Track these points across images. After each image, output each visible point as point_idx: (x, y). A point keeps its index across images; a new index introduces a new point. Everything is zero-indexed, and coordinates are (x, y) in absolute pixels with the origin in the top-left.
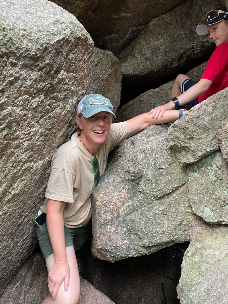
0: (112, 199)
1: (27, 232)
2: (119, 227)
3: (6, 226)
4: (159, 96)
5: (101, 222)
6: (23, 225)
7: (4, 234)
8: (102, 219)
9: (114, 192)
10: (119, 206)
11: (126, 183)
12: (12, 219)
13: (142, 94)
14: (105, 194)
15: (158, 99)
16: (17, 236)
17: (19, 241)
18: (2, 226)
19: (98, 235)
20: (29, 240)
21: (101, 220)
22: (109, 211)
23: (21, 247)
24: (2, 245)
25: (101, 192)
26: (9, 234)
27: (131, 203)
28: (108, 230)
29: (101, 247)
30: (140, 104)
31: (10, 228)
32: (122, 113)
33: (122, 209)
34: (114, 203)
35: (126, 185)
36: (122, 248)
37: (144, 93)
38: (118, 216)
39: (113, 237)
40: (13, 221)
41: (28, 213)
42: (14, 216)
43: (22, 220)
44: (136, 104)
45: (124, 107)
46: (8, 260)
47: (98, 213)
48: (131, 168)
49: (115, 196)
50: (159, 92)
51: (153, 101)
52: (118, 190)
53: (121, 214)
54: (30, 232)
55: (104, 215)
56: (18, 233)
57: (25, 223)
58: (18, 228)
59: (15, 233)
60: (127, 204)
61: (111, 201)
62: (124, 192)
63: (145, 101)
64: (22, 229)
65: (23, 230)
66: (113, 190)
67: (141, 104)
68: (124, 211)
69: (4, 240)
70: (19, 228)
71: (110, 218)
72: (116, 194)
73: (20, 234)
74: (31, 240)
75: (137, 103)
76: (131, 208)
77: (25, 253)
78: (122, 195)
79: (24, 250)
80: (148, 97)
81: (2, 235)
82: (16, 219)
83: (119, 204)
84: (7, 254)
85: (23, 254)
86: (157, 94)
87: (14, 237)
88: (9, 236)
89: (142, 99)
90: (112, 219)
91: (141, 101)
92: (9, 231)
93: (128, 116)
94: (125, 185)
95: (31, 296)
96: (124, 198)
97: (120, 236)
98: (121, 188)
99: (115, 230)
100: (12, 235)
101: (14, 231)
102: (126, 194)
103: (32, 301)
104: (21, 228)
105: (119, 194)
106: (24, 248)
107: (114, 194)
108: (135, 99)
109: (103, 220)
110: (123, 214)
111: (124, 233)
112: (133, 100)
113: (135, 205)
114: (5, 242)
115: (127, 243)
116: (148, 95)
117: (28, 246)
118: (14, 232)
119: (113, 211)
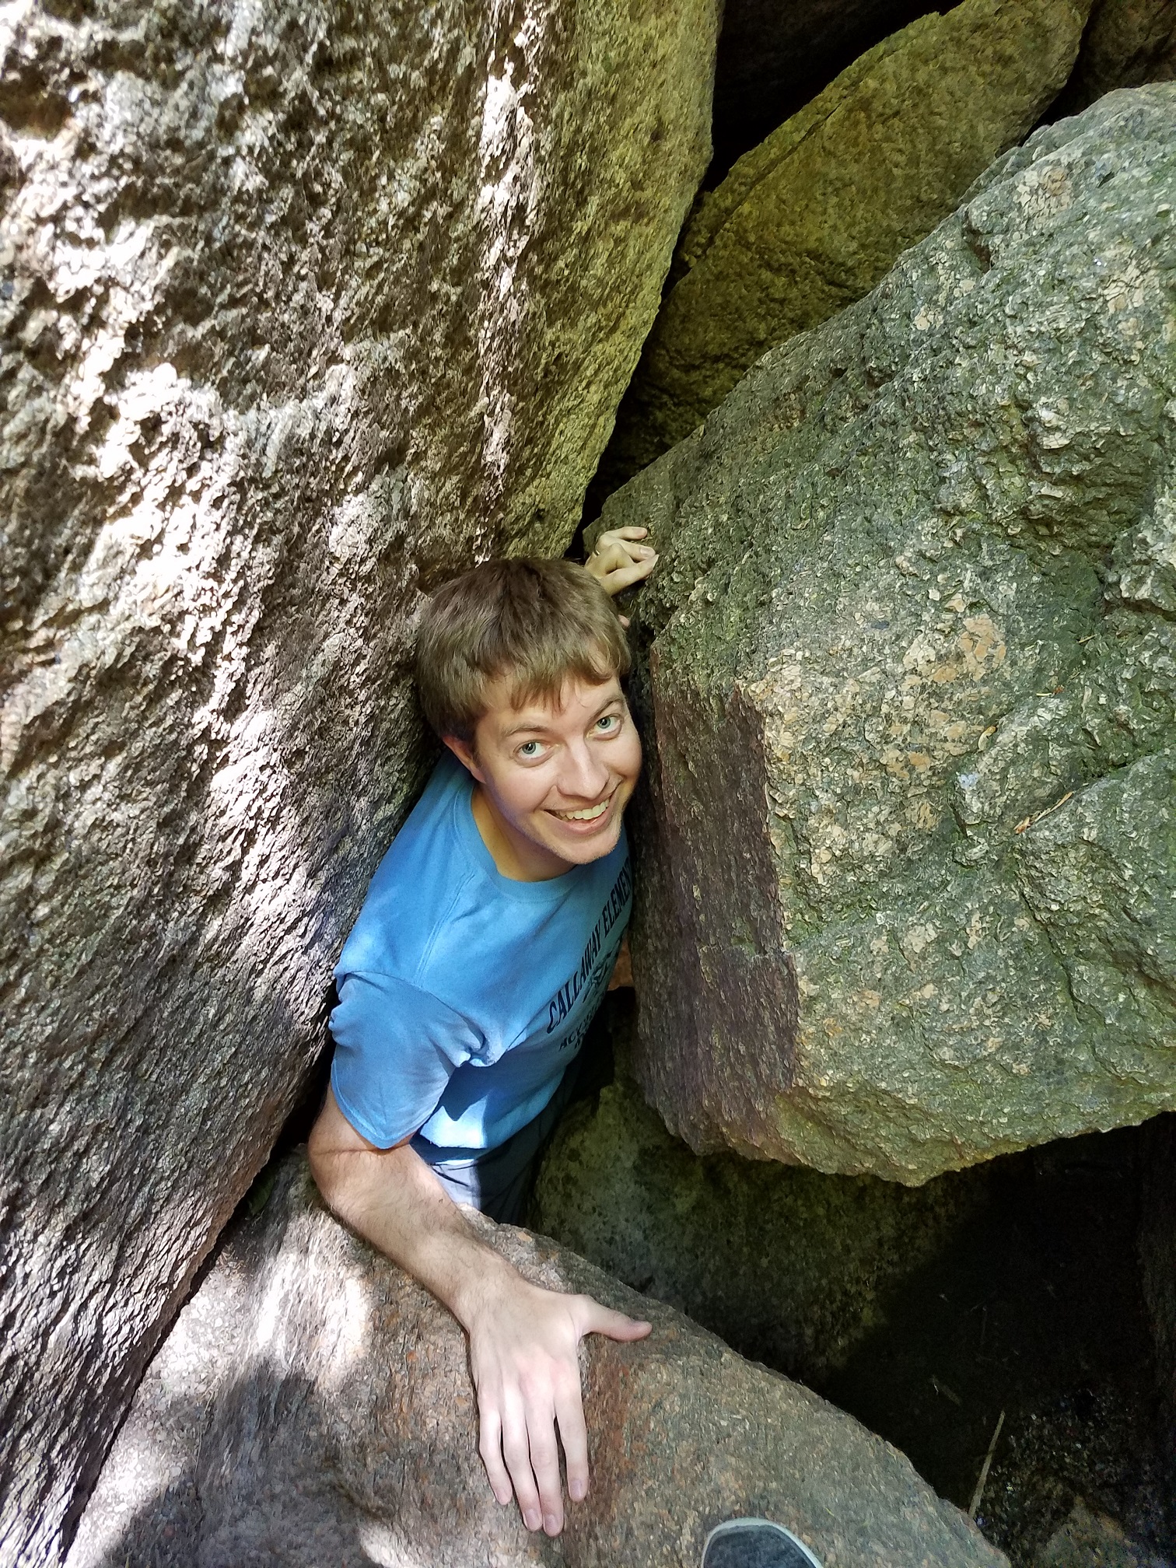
0: (890, 694)
1: (229, 1018)
2: (969, 916)
3: (60, 966)
4: (989, 51)
5: (812, 879)
6: (198, 965)
7: (54, 1039)
8: (826, 857)
9: (898, 637)
10: (948, 746)
11: (992, 558)
12: (109, 908)
13: (864, 57)
14: (825, 663)
15: (980, 80)
16: (163, 1051)
17: (185, 1089)
18: (20, 974)
19: (805, 987)
20: (247, 1077)
21: (815, 869)
22: (870, 791)
23: (204, 1122)
24: (54, 1128)
25: (787, 652)
26: (98, 1035)
27: (1048, 712)
28: (879, 944)
29: (840, 1075)
30: (856, 123)
31: (98, 988)
32: (728, 212)
33: (981, 766)
34: (907, 728)
35: (994, 569)
36: (1005, 1069)
37: (882, 46)
38: (955, 823)
39: (929, 991)
40: (118, 930)
41: (227, 868)
42: (118, 887)
43: (187, 926)
44: (828, 128)
45: (744, 166)
46: (121, 1228)
47: (785, 818)
48: (1046, 406)
49: (914, 671)
50: (987, 26)
51: (948, 98)
52: (926, 617)
53: (976, 806)
54: (255, 1018)
55: (836, 831)
56: (170, 1025)
57: (209, 947)
58: (165, 987)
59: (145, 1028)
60: (1015, 731)
61: (885, 709)
62: (978, 630)
63: (894, 102)
64: (191, 995)
65: (205, 1002)
66: (885, 624)
67: (863, 128)
68: (996, 786)
69: (64, 1084)
70: (173, 987)
71: (884, 847)
72: (919, 652)
73: (184, 1032)
74: (263, 1074)
75: (841, 124)
76: (1055, 752)
77: (229, 1165)
78: (969, 656)
79: (225, 1141)
80: (914, 70)
81: (41, 1047)
82: (139, 909)
83: (951, 730)
84: (111, 1184)
85: (220, 1170)
86: (977, 40)
87: (141, 1056)
88: (99, 1054)
89: (872, 83)
90: (903, 850)
91: (865, 105)
92: (91, 1010)
93: (779, 225)
94: (985, 574)
95: (308, 1437)
96: (984, 682)
97: (988, 977)
98: (958, 603)
99: (940, 941)
100: (125, 1039)
101: (133, 1013)
102: (1002, 649)
103: (318, 1470)
104: (181, 989)
105: (943, 645)
106: (223, 1131)
107: (898, 658)
108: (819, 101)
109: (829, 870)
110: (992, 806)
111: (1017, 957)
112: (800, 113)
113: (1093, 722)
114: (79, 1101)
115: (1042, 1035)
116: (915, 55)
117: (250, 1112)
118: (138, 1021)
119: (904, 789)
